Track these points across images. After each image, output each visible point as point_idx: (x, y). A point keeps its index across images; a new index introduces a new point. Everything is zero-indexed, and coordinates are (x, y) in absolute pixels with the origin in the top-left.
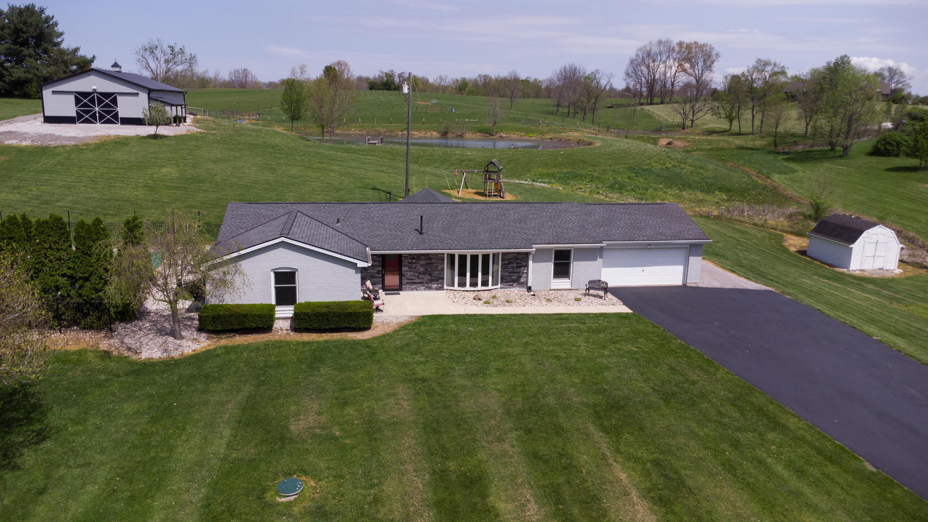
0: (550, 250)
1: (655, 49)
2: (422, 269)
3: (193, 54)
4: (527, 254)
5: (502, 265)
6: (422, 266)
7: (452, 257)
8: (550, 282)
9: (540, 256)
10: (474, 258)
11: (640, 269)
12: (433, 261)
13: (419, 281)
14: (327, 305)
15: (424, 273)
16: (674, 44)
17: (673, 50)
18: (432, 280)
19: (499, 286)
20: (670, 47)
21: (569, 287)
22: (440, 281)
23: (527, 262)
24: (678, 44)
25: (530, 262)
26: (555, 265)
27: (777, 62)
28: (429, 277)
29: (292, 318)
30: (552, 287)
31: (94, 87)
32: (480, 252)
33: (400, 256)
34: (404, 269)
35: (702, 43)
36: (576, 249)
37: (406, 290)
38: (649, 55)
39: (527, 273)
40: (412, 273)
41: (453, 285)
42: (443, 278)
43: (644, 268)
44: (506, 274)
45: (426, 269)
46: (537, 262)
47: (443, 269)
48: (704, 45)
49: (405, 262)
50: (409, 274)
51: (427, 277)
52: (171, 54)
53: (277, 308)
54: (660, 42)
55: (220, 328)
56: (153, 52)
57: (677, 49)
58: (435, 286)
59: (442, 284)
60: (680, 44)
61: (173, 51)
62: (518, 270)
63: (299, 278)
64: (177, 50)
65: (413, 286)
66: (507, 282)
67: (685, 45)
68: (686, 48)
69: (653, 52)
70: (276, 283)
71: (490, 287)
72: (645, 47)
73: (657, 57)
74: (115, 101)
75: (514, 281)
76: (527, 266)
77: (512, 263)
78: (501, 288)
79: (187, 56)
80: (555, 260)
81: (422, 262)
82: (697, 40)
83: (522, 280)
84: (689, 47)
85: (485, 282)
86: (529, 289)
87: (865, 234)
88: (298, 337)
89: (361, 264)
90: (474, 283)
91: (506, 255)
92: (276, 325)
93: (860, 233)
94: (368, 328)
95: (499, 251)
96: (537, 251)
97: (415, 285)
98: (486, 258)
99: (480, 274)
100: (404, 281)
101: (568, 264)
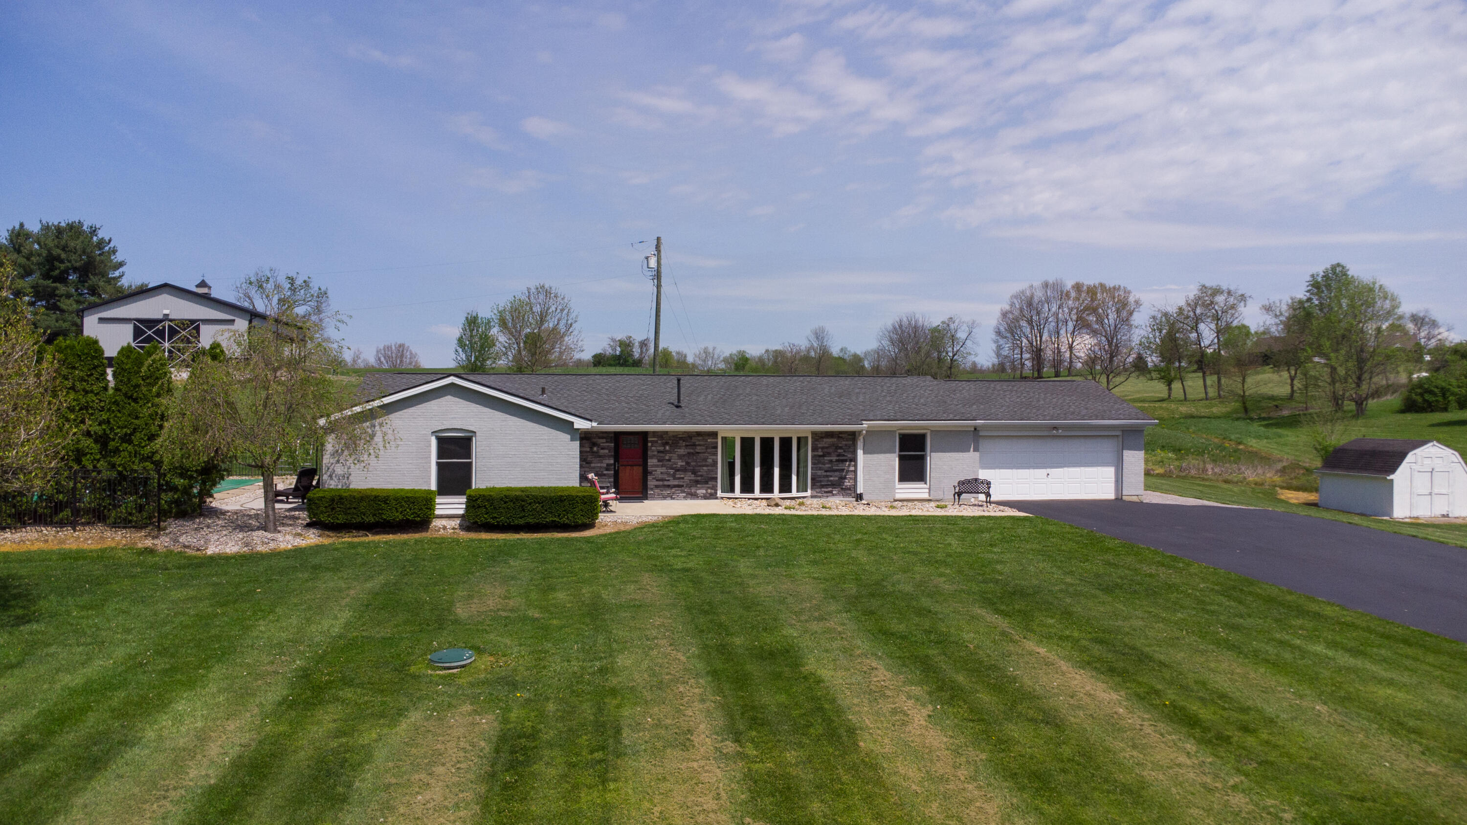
0: (889, 433)
1: (1039, 294)
2: (680, 463)
3: (323, 289)
4: (853, 436)
5: (813, 457)
6: (680, 457)
7: (728, 443)
8: (894, 488)
9: (876, 441)
10: (767, 443)
11: (1043, 472)
12: (698, 449)
13: (676, 483)
14: (523, 490)
15: (684, 470)
16: (1069, 284)
17: (1068, 294)
18: (697, 482)
19: (809, 493)
20: (1062, 292)
21: (926, 496)
22: (711, 484)
23: (855, 453)
24: (1073, 287)
25: (860, 452)
26: (901, 458)
27: (1232, 288)
28: (693, 477)
29: (462, 517)
30: (898, 496)
31: (166, 312)
32: (776, 431)
33: (644, 435)
34: (652, 462)
35: (1111, 286)
36: (936, 432)
37: (653, 498)
38: (1030, 304)
39: (855, 472)
40: (664, 470)
41: (732, 490)
42: (716, 478)
43: (1049, 471)
44: (819, 473)
45: (688, 463)
46: (870, 453)
47: (715, 463)
48: (1114, 288)
49: (653, 449)
50: (659, 470)
51: (689, 477)
52: (290, 288)
53: (439, 500)
54: (1046, 285)
55: (341, 519)
56: (261, 287)
57: (1073, 294)
58: (701, 492)
59: (715, 488)
60: (1078, 287)
61: (292, 285)
62: (841, 467)
63: (477, 447)
64: (299, 282)
65: (667, 492)
66: (822, 486)
67: (1085, 288)
68: (1088, 293)
69: (1036, 300)
70: (440, 456)
71: (794, 493)
72: (1023, 292)
73: (1042, 305)
74: (196, 333)
75: (834, 485)
76: (854, 460)
77: (829, 454)
78: (812, 497)
79: (314, 291)
80: (901, 450)
81: (682, 451)
82: (1103, 282)
83: (847, 483)
84: (1092, 291)
85: (785, 487)
86: (859, 497)
87: (1410, 457)
88: (473, 535)
89: (580, 424)
90: (767, 487)
91: (818, 436)
92: (437, 523)
93: (1402, 456)
94: (590, 526)
95: (805, 429)
96: (870, 432)
97: (668, 490)
98: (786, 443)
99: (777, 471)
100: (651, 483)
101: (922, 458)
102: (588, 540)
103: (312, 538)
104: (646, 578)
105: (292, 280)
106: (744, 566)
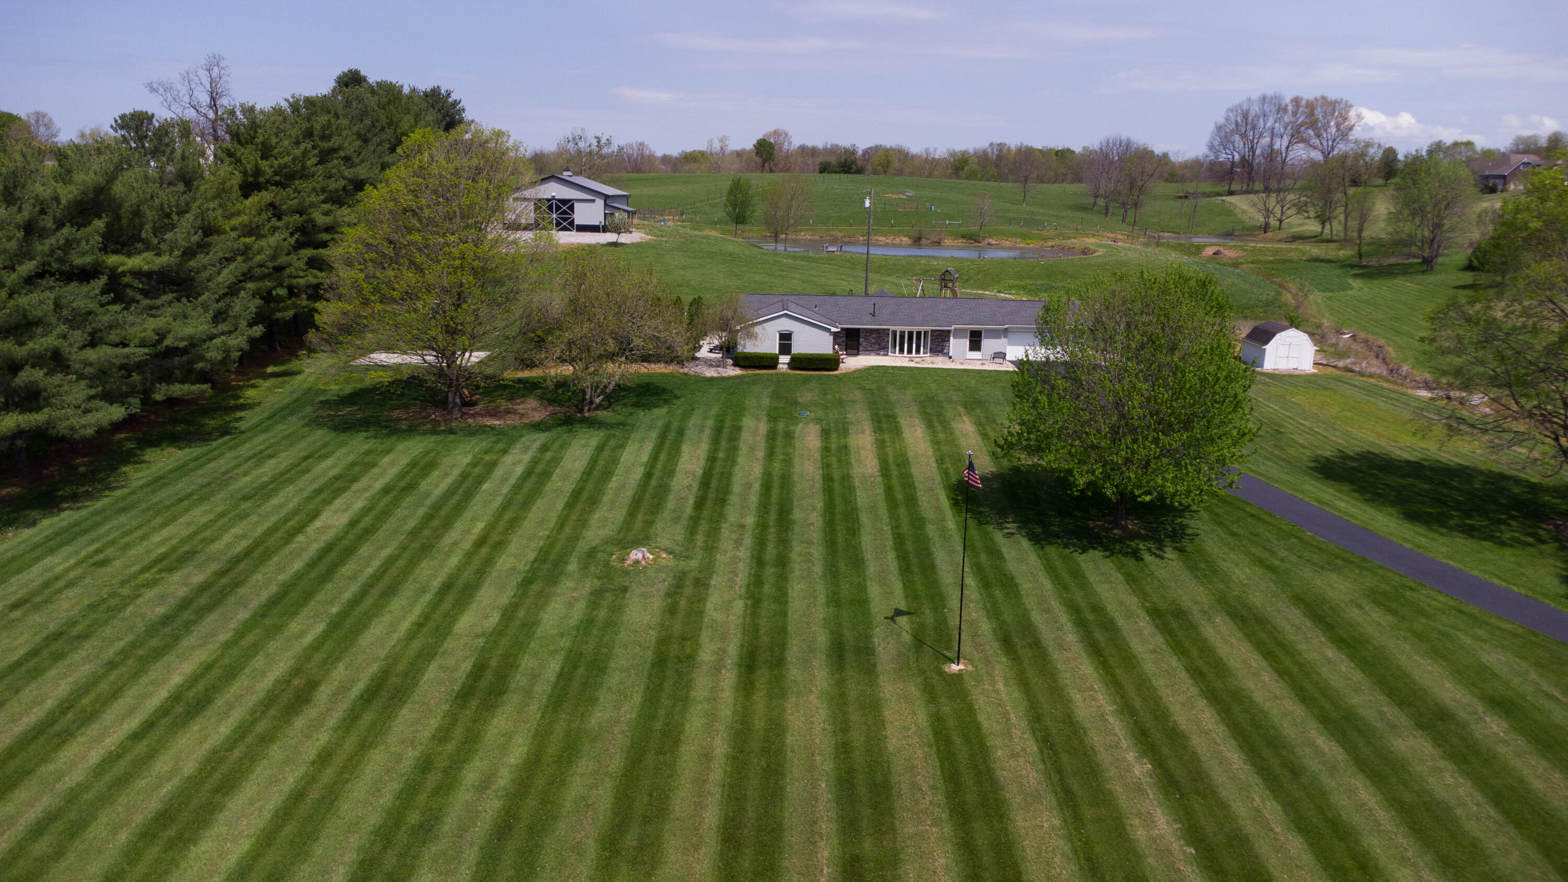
0: (966, 330)
1: (1255, 109)
2: (873, 341)
4: (949, 331)
5: (931, 339)
6: (873, 338)
7: (894, 332)
8: (966, 354)
9: (959, 334)
10: (911, 334)
12: (881, 335)
13: (871, 348)
14: (811, 355)
15: (874, 343)
16: (1287, 99)
17: (1285, 110)
18: (880, 348)
19: (928, 355)
20: (1280, 105)
21: (981, 357)
22: (886, 348)
23: (949, 338)
24: (1292, 101)
25: (951, 338)
26: (970, 341)
29: (788, 364)
30: (968, 357)
31: (554, 194)
32: (915, 329)
33: (858, 330)
34: (861, 340)
35: (1334, 98)
36: (987, 330)
37: (861, 355)
38: (1245, 116)
39: (949, 346)
41: (895, 353)
42: (888, 347)
44: (933, 346)
45: (876, 341)
46: (956, 338)
47: (888, 341)
48: (1336, 102)
49: (862, 335)
50: (865, 344)
51: (877, 346)
53: (781, 357)
54: (1264, 99)
55: (747, 364)
57: (1290, 108)
58: (882, 353)
59: (888, 352)
60: (1296, 101)
62: (943, 343)
63: (794, 337)
64: (603, 141)
65: (867, 354)
66: (934, 352)
67: (1303, 103)
68: (1306, 107)
69: (1252, 113)
70: (780, 340)
71: (922, 355)
72: (1240, 106)
73: (1258, 120)
74: (572, 208)
75: (939, 352)
76: (948, 341)
77: (938, 339)
78: (930, 358)
80: (970, 337)
81: (874, 336)
82: (1325, 95)
83: (945, 351)
84: (1311, 107)
85: (918, 351)
86: (950, 357)
87: (1278, 336)
88: (794, 372)
89: (834, 329)
90: (910, 351)
91: (933, 331)
92: (780, 366)
93: (1273, 335)
94: (837, 369)
95: (928, 328)
96: (956, 330)
97: (868, 351)
98: (919, 333)
99: (914, 346)
100: (861, 349)
101: (980, 341)
102: (836, 376)
103: (737, 372)
104: (857, 392)
105: (599, 139)
106: (890, 389)
